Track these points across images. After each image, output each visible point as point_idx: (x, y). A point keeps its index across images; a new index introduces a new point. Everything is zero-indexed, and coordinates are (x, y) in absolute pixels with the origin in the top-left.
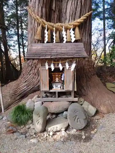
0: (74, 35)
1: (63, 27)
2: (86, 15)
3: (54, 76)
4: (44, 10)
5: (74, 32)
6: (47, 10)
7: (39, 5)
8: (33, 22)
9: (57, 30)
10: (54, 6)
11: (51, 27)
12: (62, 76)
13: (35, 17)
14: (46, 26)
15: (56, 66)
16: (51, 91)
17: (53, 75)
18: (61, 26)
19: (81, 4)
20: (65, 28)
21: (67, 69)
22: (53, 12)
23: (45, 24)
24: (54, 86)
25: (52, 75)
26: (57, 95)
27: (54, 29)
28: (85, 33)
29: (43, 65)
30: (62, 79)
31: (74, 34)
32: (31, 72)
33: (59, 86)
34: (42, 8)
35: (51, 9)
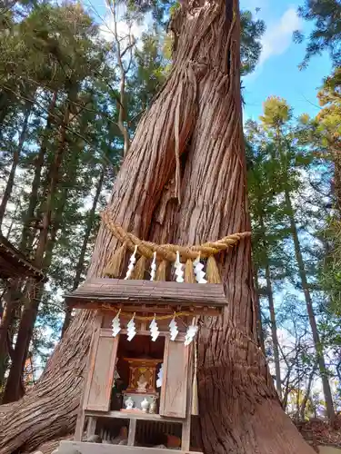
0: (203, 274)
1: (178, 252)
2: (235, 235)
3: (134, 370)
4: (137, 218)
5: (202, 266)
6: (145, 220)
7: (129, 209)
8: (108, 240)
9: (161, 257)
10: (162, 216)
11: (147, 251)
12: (158, 371)
13: (114, 229)
14: (136, 247)
15: (143, 332)
16: (116, 414)
17: (131, 368)
18: (171, 250)
19: (222, 214)
20: (181, 256)
21: (173, 339)
22: (158, 227)
23: (134, 244)
24: (129, 402)
25: (130, 364)
26: (132, 431)
27: (155, 253)
28: (233, 273)
29: (106, 325)
30: (159, 383)
31: (204, 270)
32: (71, 366)
33: (144, 403)
34: (133, 214)
35: (153, 221)
